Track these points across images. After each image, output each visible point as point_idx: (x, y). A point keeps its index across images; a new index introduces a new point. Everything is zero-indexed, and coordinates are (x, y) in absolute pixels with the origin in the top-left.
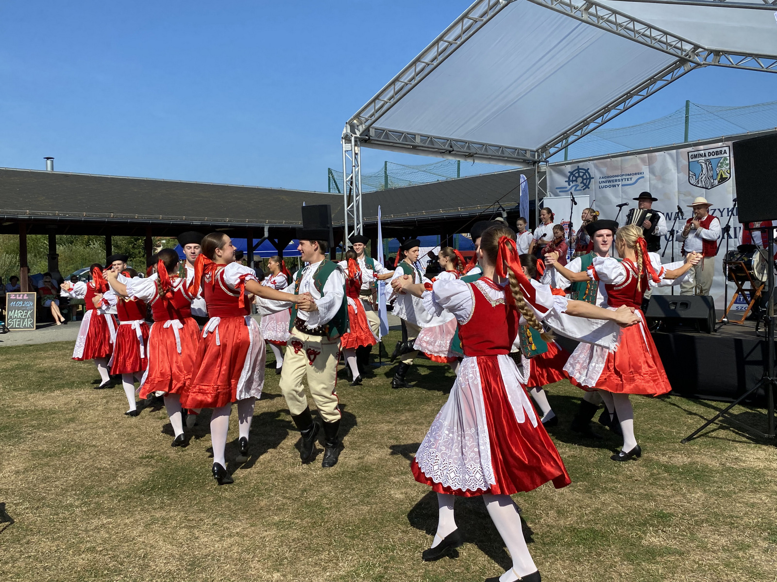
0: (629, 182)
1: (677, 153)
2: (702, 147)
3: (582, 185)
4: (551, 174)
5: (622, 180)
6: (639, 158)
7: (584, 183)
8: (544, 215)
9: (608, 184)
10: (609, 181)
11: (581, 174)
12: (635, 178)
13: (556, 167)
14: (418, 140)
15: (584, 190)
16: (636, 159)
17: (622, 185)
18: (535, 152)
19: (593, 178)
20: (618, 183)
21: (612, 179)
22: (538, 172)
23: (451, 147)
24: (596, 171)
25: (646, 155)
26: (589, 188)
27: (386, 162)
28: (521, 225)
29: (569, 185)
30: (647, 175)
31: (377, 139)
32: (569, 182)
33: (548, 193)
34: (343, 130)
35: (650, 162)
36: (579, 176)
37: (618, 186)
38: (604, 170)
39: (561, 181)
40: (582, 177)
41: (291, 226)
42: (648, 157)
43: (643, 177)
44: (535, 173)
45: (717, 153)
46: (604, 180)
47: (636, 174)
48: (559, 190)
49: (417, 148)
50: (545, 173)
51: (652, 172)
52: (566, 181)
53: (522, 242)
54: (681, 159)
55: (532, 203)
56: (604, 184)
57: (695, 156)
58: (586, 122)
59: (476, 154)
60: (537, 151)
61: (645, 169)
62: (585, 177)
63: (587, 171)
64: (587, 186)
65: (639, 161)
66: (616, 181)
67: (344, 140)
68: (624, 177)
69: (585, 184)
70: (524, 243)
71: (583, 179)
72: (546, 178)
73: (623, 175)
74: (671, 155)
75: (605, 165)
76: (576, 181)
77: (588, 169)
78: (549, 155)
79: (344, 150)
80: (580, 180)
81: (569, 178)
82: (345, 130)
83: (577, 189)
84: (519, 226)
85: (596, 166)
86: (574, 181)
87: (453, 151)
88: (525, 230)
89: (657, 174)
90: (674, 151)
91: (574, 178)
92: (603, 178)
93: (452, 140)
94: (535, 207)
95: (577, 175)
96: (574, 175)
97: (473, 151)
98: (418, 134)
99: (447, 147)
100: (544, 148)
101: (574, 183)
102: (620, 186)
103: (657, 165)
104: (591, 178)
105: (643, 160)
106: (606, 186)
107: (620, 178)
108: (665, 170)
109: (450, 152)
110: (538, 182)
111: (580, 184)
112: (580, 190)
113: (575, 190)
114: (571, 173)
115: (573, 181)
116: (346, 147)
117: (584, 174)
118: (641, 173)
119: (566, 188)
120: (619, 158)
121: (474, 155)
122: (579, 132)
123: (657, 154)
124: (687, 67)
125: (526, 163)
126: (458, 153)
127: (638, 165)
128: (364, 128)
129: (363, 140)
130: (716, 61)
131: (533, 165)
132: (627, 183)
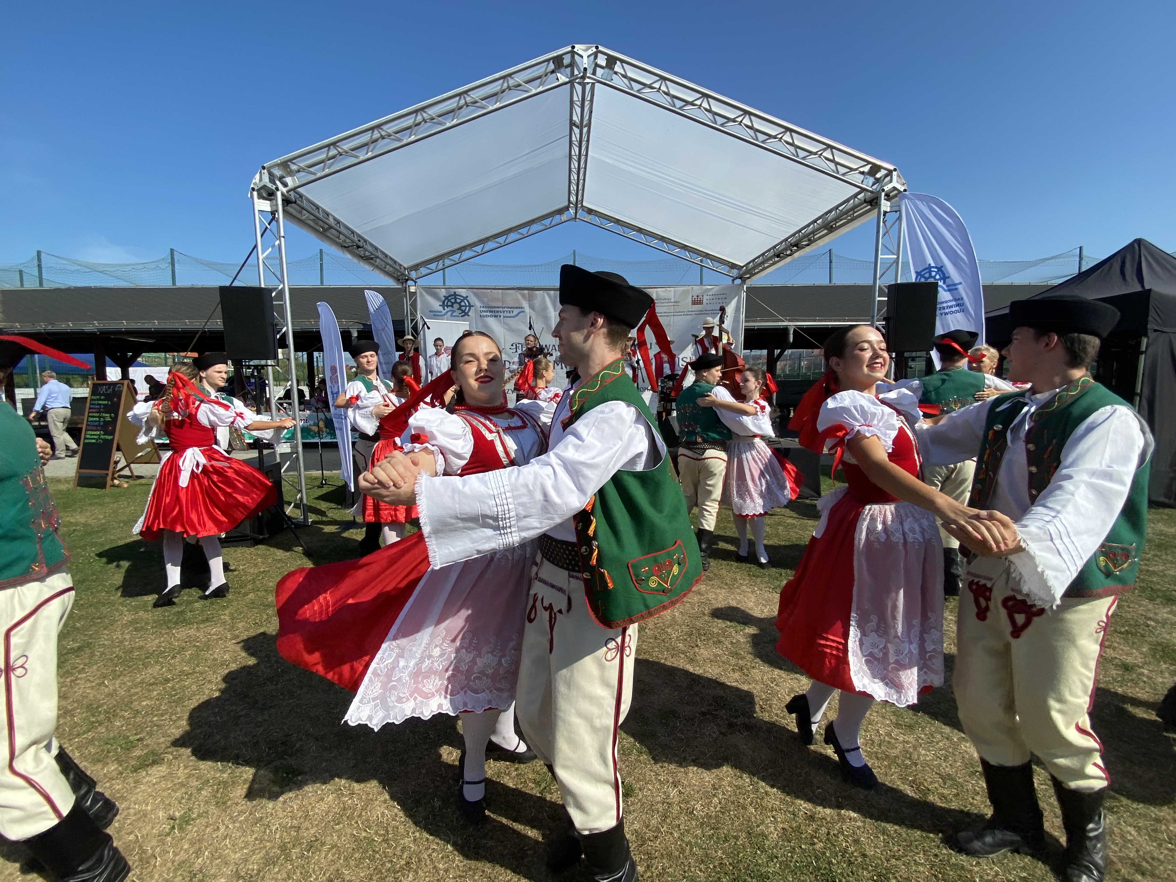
0: (511, 315)
3: (460, 311)
4: (423, 296)
5: (504, 312)
10: (491, 312)
11: (458, 301)
12: (516, 311)
15: (463, 316)
16: (518, 295)
17: (504, 317)
18: (405, 268)
19: (473, 306)
20: (499, 314)
21: (494, 309)
22: (409, 292)
24: (476, 300)
25: (526, 292)
26: (469, 316)
29: (445, 309)
30: (527, 309)
32: (443, 305)
33: (419, 315)
35: (530, 299)
36: (456, 302)
37: (500, 317)
38: (487, 300)
39: (436, 305)
40: (459, 304)
42: (529, 294)
43: (523, 312)
44: (406, 293)
46: (485, 309)
47: (516, 308)
48: (433, 314)
51: (532, 307)
52: (441, 305)
56: (485, 314)
60: (409, 268)
61: (525, 305)
63: (465, 298)
65: (519, 297)
66: (497, 312)
68: (506, 309)
69: (463, 311)
71: (461, 306)
72: (416, 299)
73: (504, 308)
74: (549, 295)
75: (485, 295)
76: (452, 306)
77: (466, 296)
78: (420, 275)
80: (456, 306)
81: (444, 303)
82: (257, 176)
83: (455, 314)
85: (476, 294)
86: (450, 306)
89: (536, 310)
90: (552, 292)
91: (449, 304)
92: (483, 307)
96: (449, 301)
101: (450, 308)
102: (502, 317)
103: (537, 303)
104: (470, 306)
105: (523, 296)
106: (487, 316)
107: (501, 310)
108: (545, 308)
110: (408, 302)
111: (457, 310)
112: (458, 316)
113: (451, 315)
114: (446, 298)
116: (260, 204)
117: (463, 301)
118: (521, 308)
119: (441, 312)
120: (500, 291)
121: (372, 259)
122: (456, 257)
123: (537, 292)
124: (564, 217)
125: (397, 280)
126: (361, 252)
127: (518, 300)
128: (298, 183)
129: (287, 201)
130: (588, 218)
131: (402, 283)
132: (508, 315)
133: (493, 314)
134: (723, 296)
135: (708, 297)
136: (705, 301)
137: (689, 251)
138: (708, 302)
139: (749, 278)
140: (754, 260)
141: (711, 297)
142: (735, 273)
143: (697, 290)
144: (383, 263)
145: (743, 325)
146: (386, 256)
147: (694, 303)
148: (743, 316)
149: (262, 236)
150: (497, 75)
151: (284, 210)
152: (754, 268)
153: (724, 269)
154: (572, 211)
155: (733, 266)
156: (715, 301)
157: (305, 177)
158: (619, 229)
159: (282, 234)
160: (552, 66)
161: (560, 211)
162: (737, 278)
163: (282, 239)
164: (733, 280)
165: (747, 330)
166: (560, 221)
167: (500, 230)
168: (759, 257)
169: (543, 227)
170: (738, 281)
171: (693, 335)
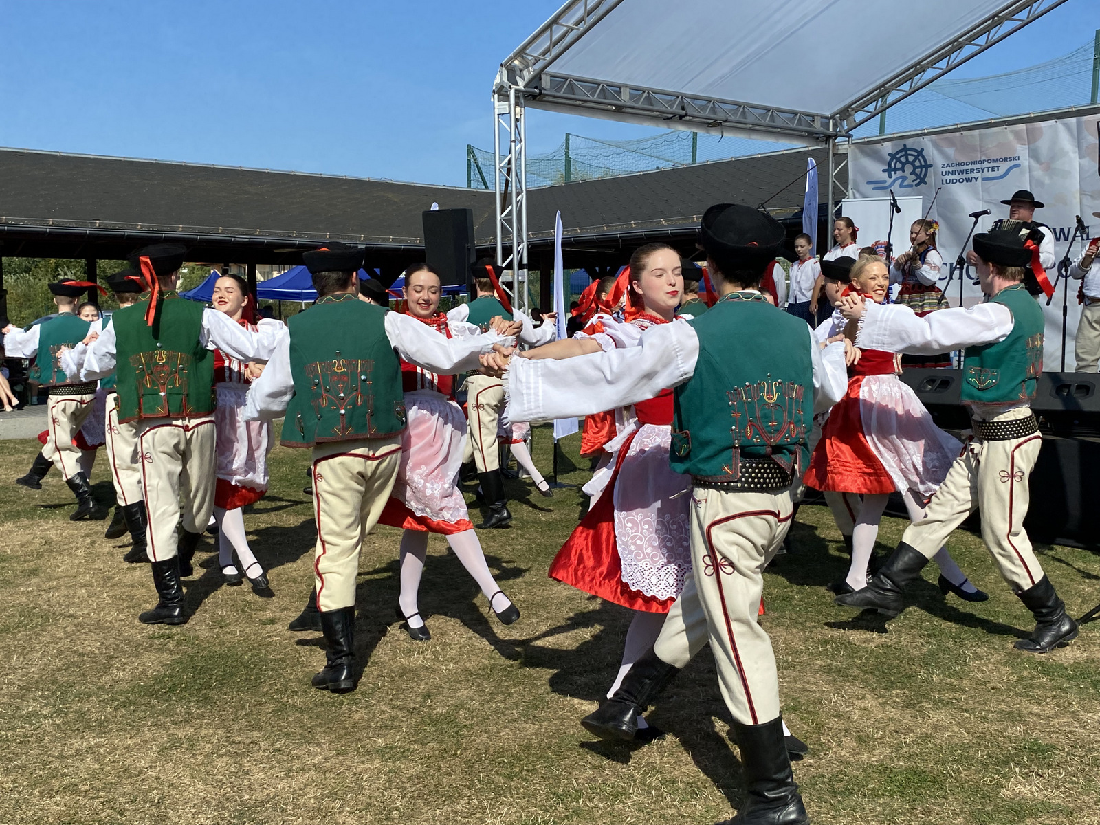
0: (996, 174)
1: (1079, 124)
3: (914, 177)
4: (855, 159)
5: (983, 170)
6: (1012, 131)
7: (916, 175)
8: (840, 230)
9: (957, 177)
10: (961, 172)
11: (911, 159)
12: (1004, 167)
13: (867, 147)
14: (625, 96)
15: (917, 185)
16: (1008, 133)
17: (984, 179)
18: (829, 118)
19: (931, 166)
20: (975, 175)
21: (965, 167)
22: (834, 155)
23: (683, 108)
24: (935, 152)
25: (1023, 126)
26: (926, 183)
27: (568, 135)
28: (802, 246)
29: (890, 176)
30: (1025, 160)
31: (553, 93)
32: (889, 171)
33: (850, 191)
34: (494, 78)
35: (1031, 139)
36: (908, 162)
37: (976, 179)
38: (950, 151)
39: (877, 170)
40: (912, 163)
41: (403, 246)
42: (1027, 129)
43: (1018, 165)
44: (828, 157)
46: (950, 169)
47: (1006, 160)
48: (873, 186)
49: (623, 110)
50: (845, 156)
51: (1034, 155)
52: (884, 171)
53: (803, 278)
54: (1085, 133)
55: (823, 209)
56: (951, 177)
58: (919, 68)
59: (726, 121)
60: (833, 117)
61: (1022, 151)
62: (917, 163)
63: (920, 153)
64: (921, 180)
65: (1011, 137)
66: (972, 171)
67: (496, 96)
68: (986, 165)
69: (918, 177)
70: (808, 279)
71: (915, 168)
72: (847, 163)
73: (984, 161)
74: (1066, 125)
75: (952, 143)
76: (902, 169)
77: (923, 150)
78: (854, 125)
79: (497, 112)
80: (908, 168)
81: (889, 165)
82: (498, 77)
83: (906, 183)
84: (799, 249)
85: (936, 145)
86: (899, 169)
87: (686, 115)
88: (808, 256)
89: (1043, 160)
90: (1074, 119)
91: (899, 165)
92: (948, 165)
93: (683, 96)
94: (827, 216)
95: (903, 159)
96: (898, 160)
97: (721, 116)
98: (626, 86)
99: (675, 109)
100: (845, 113)
101: (899, 173)
102: (979, 180)
103: (1043, 145)
104: (927, 166)
105: (1017, 135)
106: (952, 181)
107: (978, 166)
108: (1058, 153)
109: (681, 117)
110: (833, 172)
111: (909, 176)
112: (911, 186)
113: (901, 186)
114: (893, 156)
115: (896, 170)
116: (501, 107)
117: (917, 158)
118: (1015, 159)
119: (885, 182)
120: (976, 132)
121: (722, 124)
122: (907, 85)
123: (1043, 124)
125: (812, 138)
126: (696, 120)
127: (1007, 145)
128: (532, 74)
129: (531, 96)
131: (825, 142)
132: (991, 174)
133: (964, 176)
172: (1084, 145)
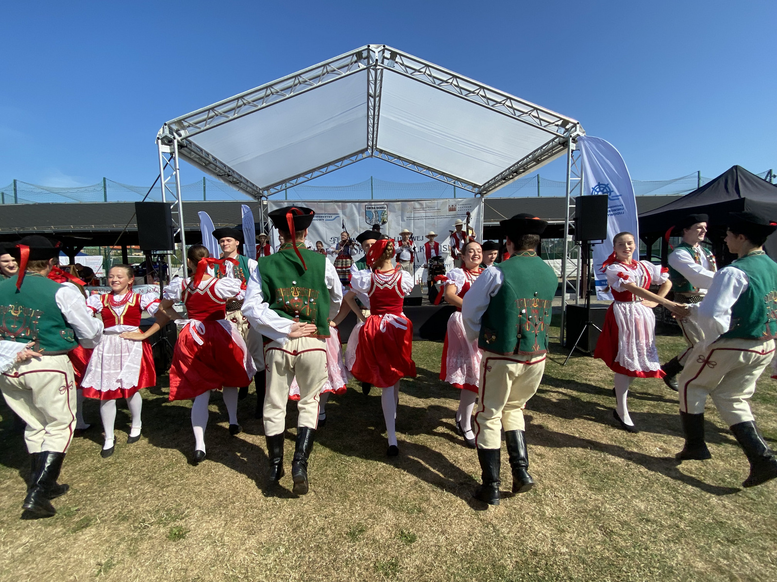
0: (331, 219)
1: (359, 205)
2: (373, 204)
5: (325, 217)
12: (334, 217)
13: (276, 203)
16: (335, 205)
17: (326, 220)
18: (260, 189)
20: (323, 218)
22: (262, 205)
25: (340, 204)
30: (341, 215)
35: (343, 209)
42: (342, 205)
43: (339, 217)
44: (260, 205)
45: (381, 208)
47: (334, 214)
49: (207, 167)
51: (344, 213)
54: (361, 208)
57: (370, 208)
59: (240, 182)
60: (262, 189)
61: (340, 212)
65: (336, 207)
68: (327, 215)
72: (267, 209)
74: (355, 206)
75: (314, 206)
78: (270, 193)
82: (161, 130)
89: (347, 215)
90: (357, 204)
98: (211, 155)
102: (324, 220)
103: (347, 211)
105: (338, 206)
107: (324, 215)
108: (353, 214)
110: (262, 211)
118: (337, 214)
120: (323, 203)
121: (238, 183)
122: (294, 182)
123: (347, 204)
124: (365, 155)
125: (255, 197)
126: (231, 179)
127: (335, 209)
128: (188, 134)
129: (181, 146)
130: (380, 156)
131: (258, 199)
132: (329, 219)
133: (318, 218)
134: (468, 205)
135: (459, 206)
136: (457, 209)
137: (446, 177)
138: (460, 209)
139: (485, 193)
140: (488, 182)
141: (461, 206)
142: (476, 190)
143: (452, 202)
144: (245, 186)
145: (482, 224)
146: (247, 181)
147: (451, 210)
148: (482, 218)
149: (164, 169)
150: (320, 64)
151: (179, 152)
152: (489, 187)
153: (469, 188)
154: (370, 151)
155: (475, 186)
156: (464, 209)
157: (193, 130)
158: (400, 163)
159: (178, 167)
160: (355, 58)
161: (362, 151)
162: (478, 194)
163: (178, 171)
164: (475, 195)
165: (485, 227)
166: (362, 158)
167: (323, 164)
168: (491, 180)
169: (351, 162)
170: (479, 196)
171: (450, 231)
172: (361, 212)
